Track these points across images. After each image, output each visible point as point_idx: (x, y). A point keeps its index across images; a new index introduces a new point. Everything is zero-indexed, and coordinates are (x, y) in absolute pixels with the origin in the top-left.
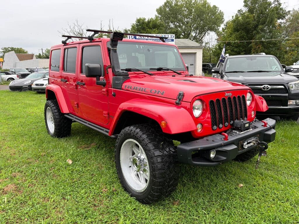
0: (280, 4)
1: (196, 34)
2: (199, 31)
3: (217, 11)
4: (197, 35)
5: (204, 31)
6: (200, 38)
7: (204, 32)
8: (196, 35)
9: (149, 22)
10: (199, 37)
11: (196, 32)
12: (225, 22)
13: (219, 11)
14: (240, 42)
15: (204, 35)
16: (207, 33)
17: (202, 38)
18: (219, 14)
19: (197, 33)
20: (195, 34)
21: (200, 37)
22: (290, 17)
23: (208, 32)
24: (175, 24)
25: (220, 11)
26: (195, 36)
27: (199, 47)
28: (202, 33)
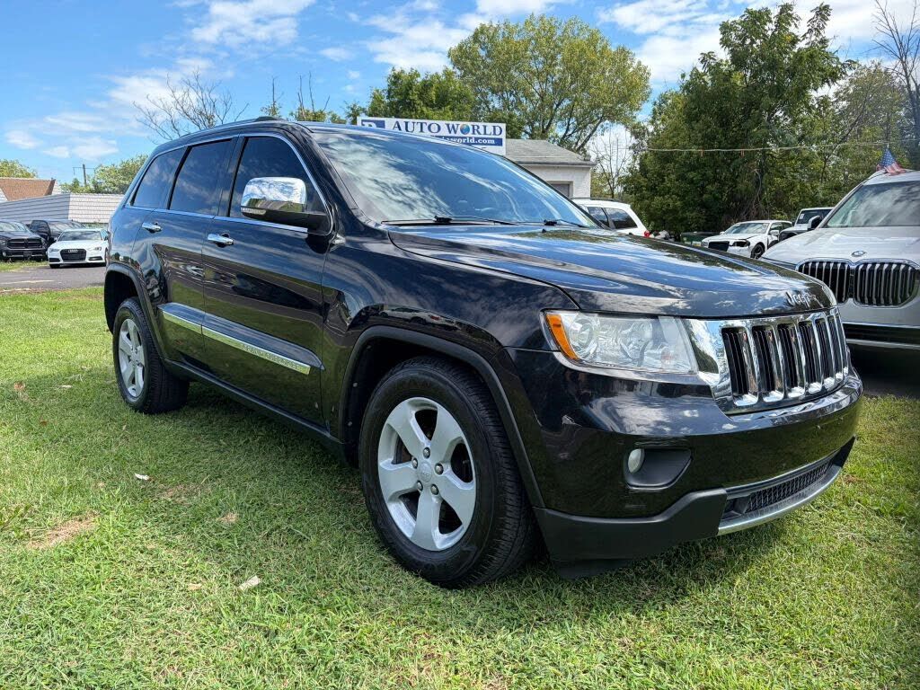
0: (824, 42)
1: (568, 130)
2: (577, 120)
3: (629, 62)
4: (570, 133)
5: (592, 122)
6: (579, 144)
7: (592, 125)
8: (566, 132)
9: (426, 86)
10: (576, 140)
11: (569, 125)
12: (654, 97)
13: (635, 65)
14: (705, 154)
15: (590, 135)
16: (599, 127)
17: (586, 141)
18: (635, 72)
19: (571, 126)
20: (564, 131)
21: (579, 138)
22: (848, 85)
23: (602, 126)
24: (504, 98)
25: (639, 63)
26: (565, 136)
27: (580, 164)
28: (585, 127)
